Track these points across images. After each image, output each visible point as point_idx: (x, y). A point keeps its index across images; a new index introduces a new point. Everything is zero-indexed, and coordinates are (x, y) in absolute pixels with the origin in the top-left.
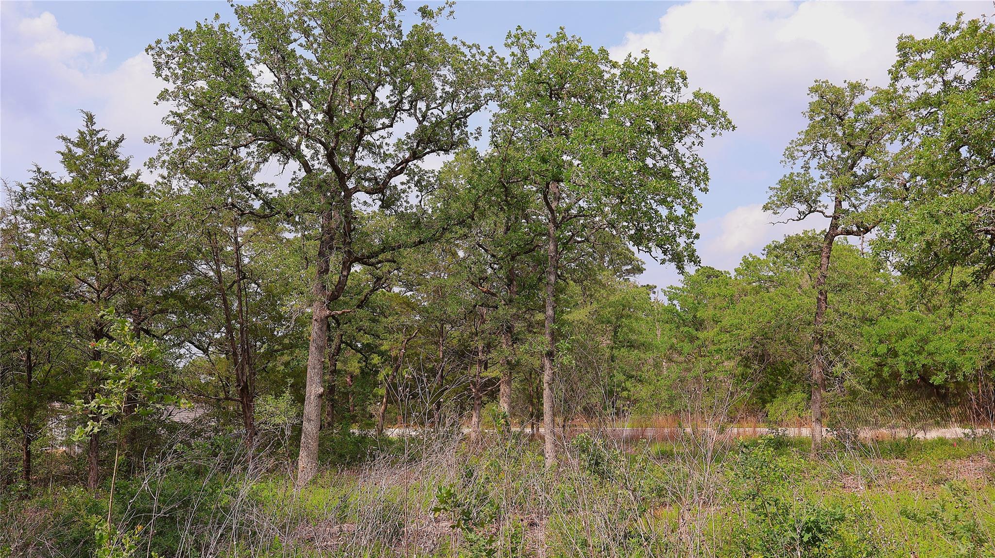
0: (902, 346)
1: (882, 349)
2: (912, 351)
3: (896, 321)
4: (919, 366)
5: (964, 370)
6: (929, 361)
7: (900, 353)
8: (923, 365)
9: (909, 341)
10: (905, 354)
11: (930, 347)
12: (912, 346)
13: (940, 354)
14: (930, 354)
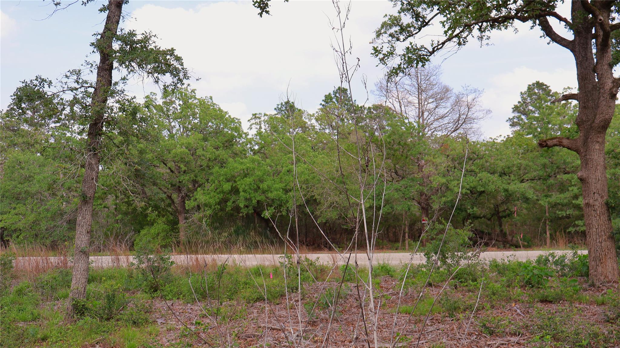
0: (243, 184)
1: (227, 187)
2: (250, 189)
3: (242, 163)
4: (254, 202)
5: (288, 205)
6: (262, 198)
7: (241, 190)
8: (258, 201)
9: (248, 180)
10: (245, 191)
11: (264, 186)
12: (251, 184)
13: (271, 192)
14: (264, 192)
